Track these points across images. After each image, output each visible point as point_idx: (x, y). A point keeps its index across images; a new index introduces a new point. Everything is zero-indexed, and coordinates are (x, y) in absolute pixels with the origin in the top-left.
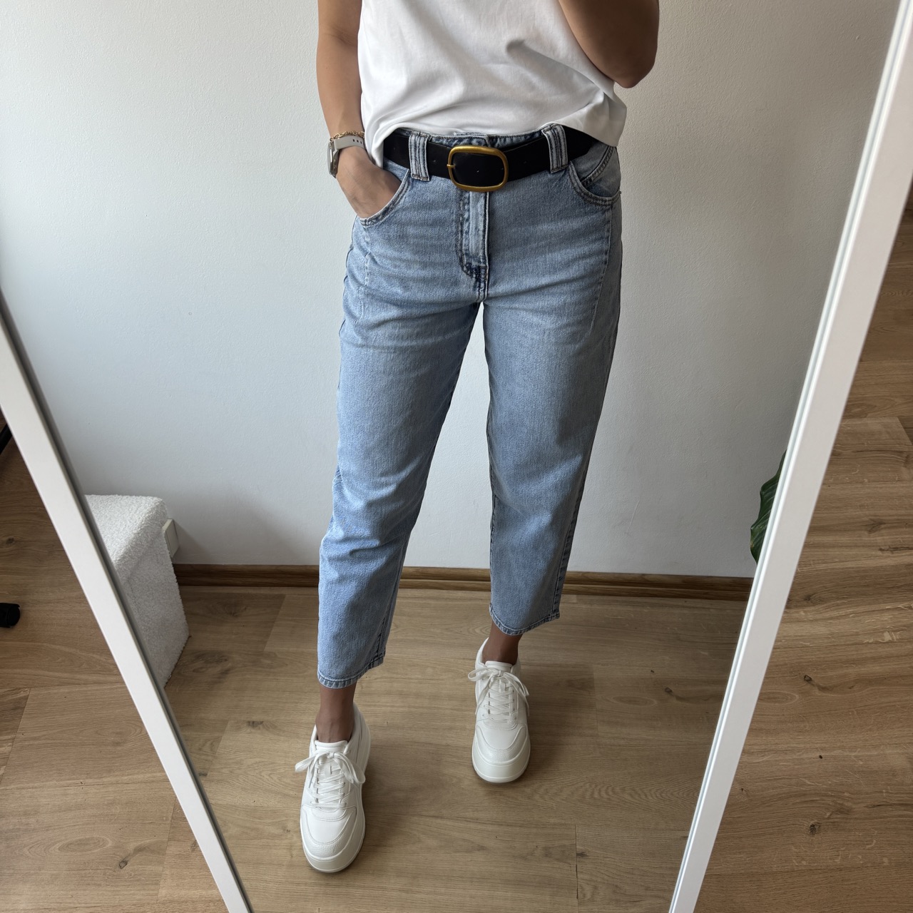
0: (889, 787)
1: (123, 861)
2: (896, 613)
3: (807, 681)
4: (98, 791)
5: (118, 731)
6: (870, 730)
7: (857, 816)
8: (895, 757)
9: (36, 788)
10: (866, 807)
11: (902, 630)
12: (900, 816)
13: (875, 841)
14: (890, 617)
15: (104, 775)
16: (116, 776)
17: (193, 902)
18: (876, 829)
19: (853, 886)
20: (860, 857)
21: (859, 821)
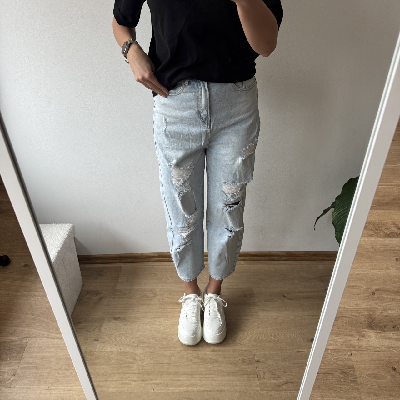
3: (394, 369)
4: (56, 393)
9: (28, 388)
15: (59, 385)
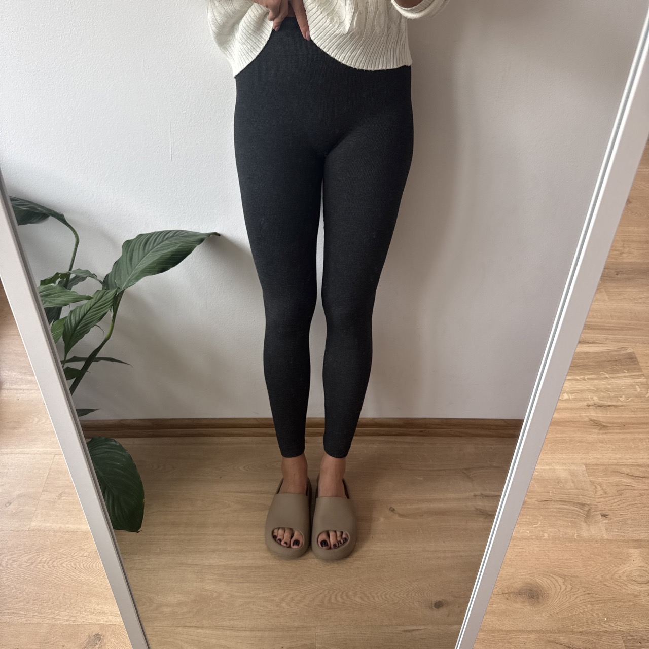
0: (554, 490)
1: (8, 503)
2: (574, 382)
5: (17, 420)
6: (546, 453)
7: (529, 506)
8: (561, 471)
10: (538, 501)
11: (577, 393)
12: (559, 508)
13: (540, 523)
14: (570, 384)
16: (12, 448)
17: (54, 531)
18: (542, 515)
19: (521, 550)
20: (528, 532)
21: (530, 509)
